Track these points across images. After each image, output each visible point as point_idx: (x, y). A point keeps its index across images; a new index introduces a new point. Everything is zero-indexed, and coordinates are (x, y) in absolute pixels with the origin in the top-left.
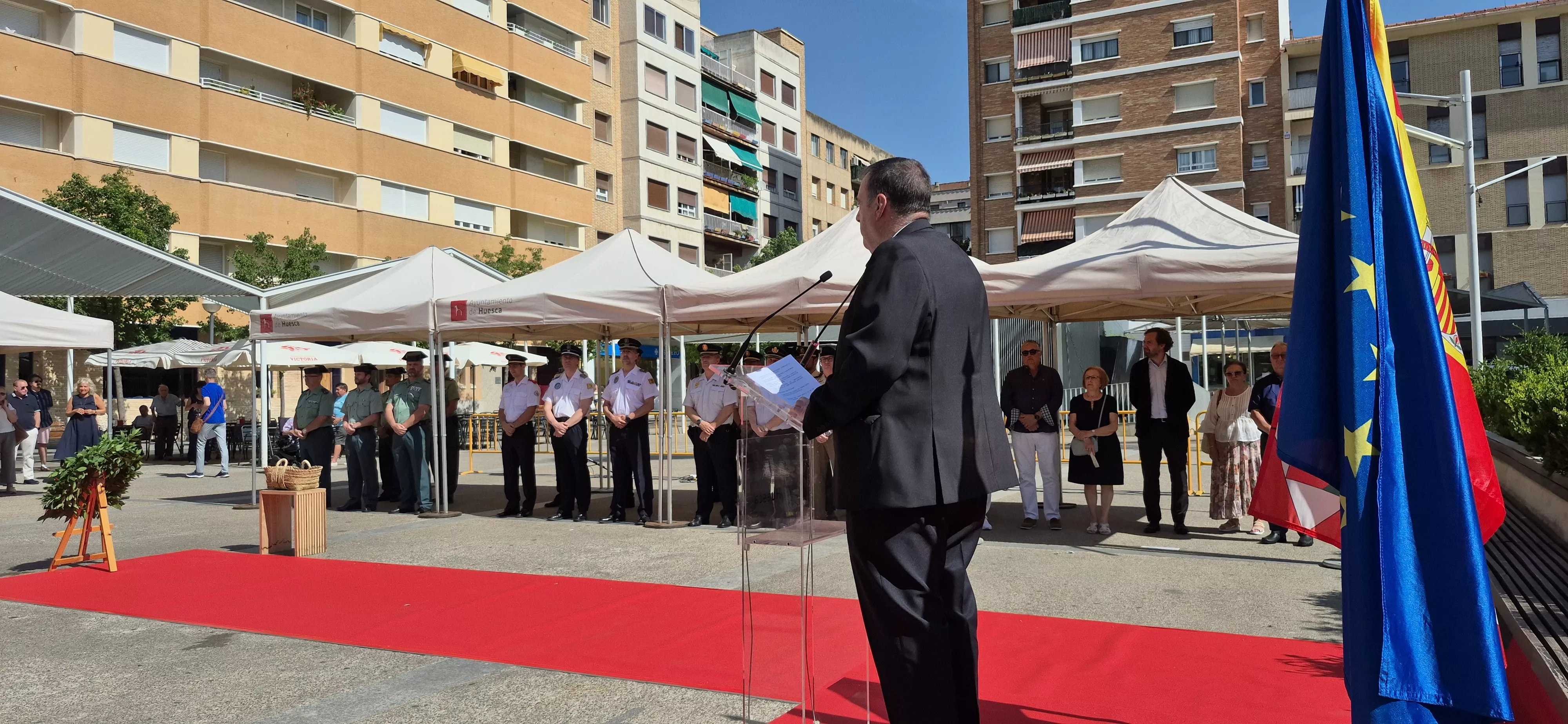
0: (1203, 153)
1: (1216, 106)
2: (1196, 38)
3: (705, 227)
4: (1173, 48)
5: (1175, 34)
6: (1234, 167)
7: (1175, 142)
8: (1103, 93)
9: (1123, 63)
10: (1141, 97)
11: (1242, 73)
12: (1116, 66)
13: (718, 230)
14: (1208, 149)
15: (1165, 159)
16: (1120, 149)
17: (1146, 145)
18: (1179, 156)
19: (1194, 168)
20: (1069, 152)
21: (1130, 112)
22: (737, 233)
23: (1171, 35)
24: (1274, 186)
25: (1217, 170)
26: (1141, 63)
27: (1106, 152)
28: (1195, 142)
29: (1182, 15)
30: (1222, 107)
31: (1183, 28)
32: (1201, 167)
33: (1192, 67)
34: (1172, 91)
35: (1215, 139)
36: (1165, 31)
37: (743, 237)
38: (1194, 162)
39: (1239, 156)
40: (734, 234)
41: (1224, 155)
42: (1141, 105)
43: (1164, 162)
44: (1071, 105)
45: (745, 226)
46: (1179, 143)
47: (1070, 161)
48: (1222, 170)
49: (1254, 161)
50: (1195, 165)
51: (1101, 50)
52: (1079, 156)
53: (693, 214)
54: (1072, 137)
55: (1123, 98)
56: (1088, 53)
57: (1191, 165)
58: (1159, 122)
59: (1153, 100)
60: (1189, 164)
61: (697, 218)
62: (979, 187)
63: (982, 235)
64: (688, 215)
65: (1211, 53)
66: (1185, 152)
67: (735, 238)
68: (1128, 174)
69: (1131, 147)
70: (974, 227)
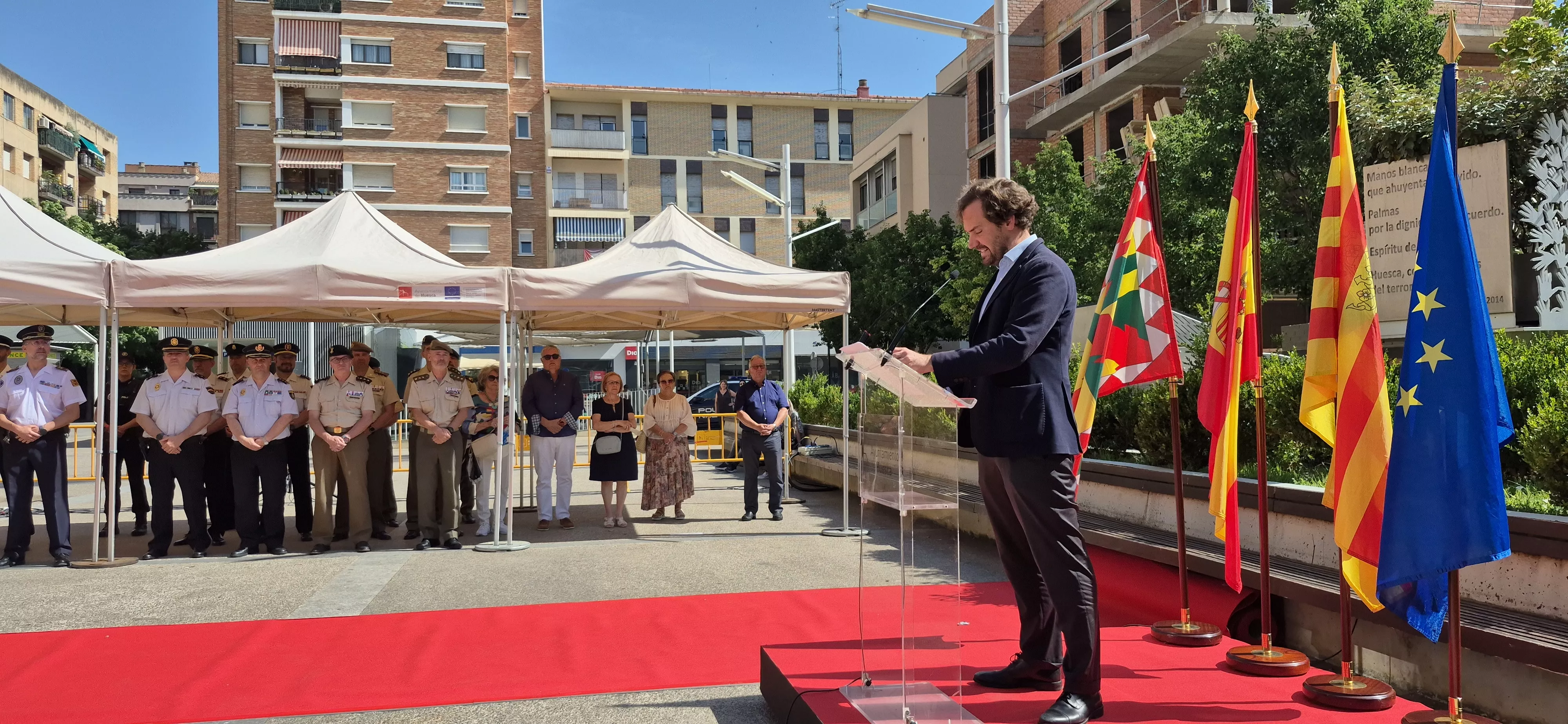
0: (474, 175)
1: (487, 132)
2: (468, 63)
4: (447, 68)
5: (448, 54)
6: (503, 193)
7: (448, 160)
8: (375, 98)
9: (396, 72)
10: (414, 110)
11: (511, 105)
12: (389, 74)
14: (479, 172)
15: (438, 175)
16: (393, 159)
17: (419, 158)
18: (451, 174)
19: (465, 188)
20: (338, 153)
21: (403, 123)
23: (444, 54)
24: (538, 215)
25: (488, 193)
26: (414, 76)
27: (378, 160)
28: (466, 163)
29: (454, 38)
30: (492, 134)
31: (456, 50)
32: (472, 188)
33: (465, 90)
34: (445, 110)
35: (486, 163)
36: (437, 49)
38: (466, 182)
39: (506, 182)
41: (494, 180)
42: (414, 118)
43: (435, 179)
44: (340, 104)
46: (451, 161)
47: (338, 163)
48: (492, 193)
49: (519, 189)
50: (466, 185)
51: (372, 54)
52: (348, 159)
54: (340, 138)
55: (396, 108)
56: (359, 55)
57: (463, 185)
58: (432, 138)
59: (427, 115)
60: (460, 184)
62: (229, 176)
63: (232, 230)
65: (482, 80)
66: (457, 171)
68: (400, 184)
69: (403, 159)
70: (222, 220)
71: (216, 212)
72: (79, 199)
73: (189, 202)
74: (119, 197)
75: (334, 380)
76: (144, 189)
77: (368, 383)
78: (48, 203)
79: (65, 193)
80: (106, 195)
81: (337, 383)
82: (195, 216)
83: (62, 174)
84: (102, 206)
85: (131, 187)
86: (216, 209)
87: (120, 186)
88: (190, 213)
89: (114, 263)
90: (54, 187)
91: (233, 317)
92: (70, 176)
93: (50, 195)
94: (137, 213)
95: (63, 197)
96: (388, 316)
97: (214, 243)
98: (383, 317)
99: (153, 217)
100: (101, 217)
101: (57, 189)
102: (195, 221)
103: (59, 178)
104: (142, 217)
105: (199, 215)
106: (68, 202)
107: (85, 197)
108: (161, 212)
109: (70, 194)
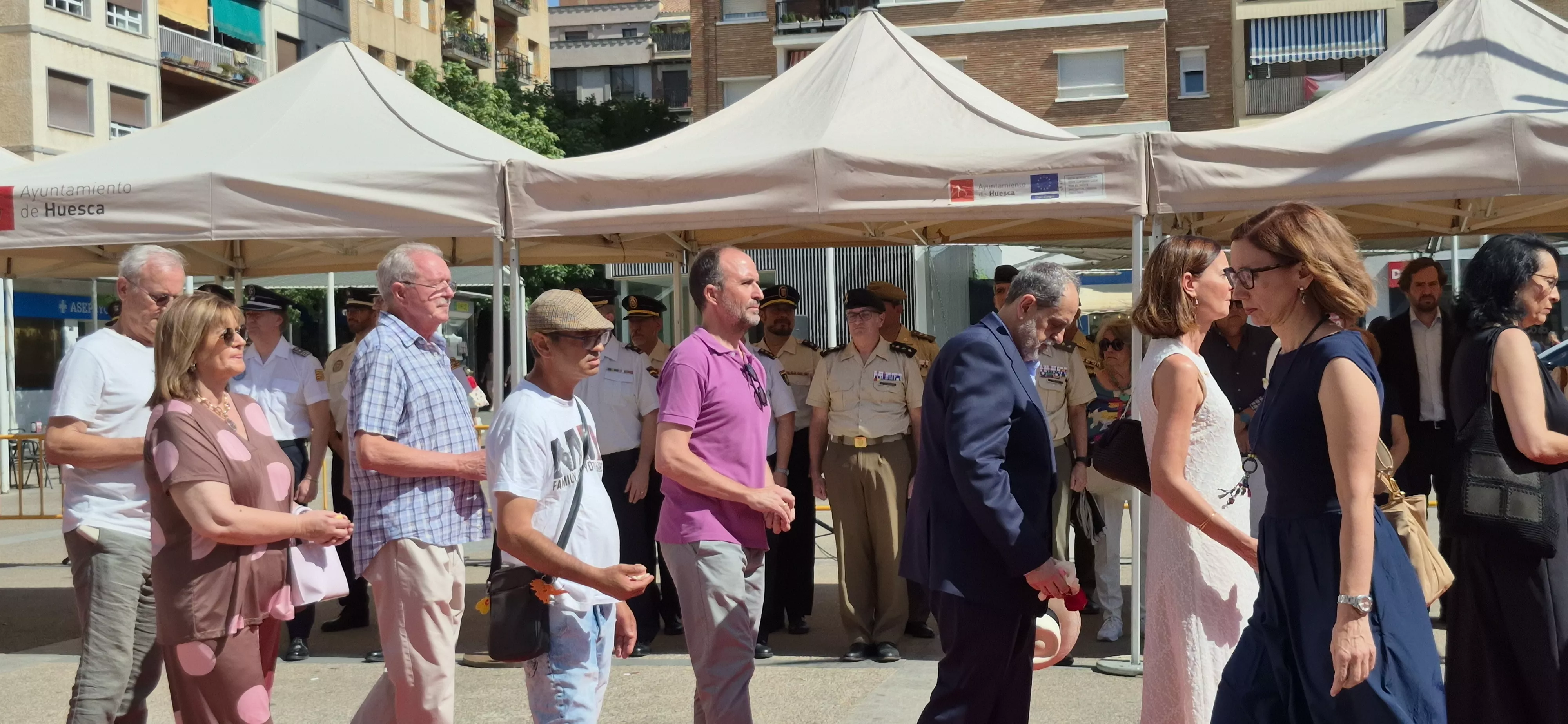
3: (163, 53)
13: (187, 60)
22: (226, 68)
24: (1215, 19)
37: (239, 77)
40: (219, 71)
45: (241, 56)
53: (136, 26)
61: (145, 36)
63: (712, 89)
64: (127, 28)
67: (222, 78)
70: (695, 74)
71: (688, 61)
72: (496, 55)
73: (651, 46)
74: (551, 48)
75: (853, 352)
76: (586, 32)
77: (910, 355)
78: (450, 65)
79: (477, 48)
80: (533, 45)
81: (857, 357)
82: (661, 69)
83: (473, 19)
84: (528, 64)
85: (568, 30)
86: (690, 55)
87: (552, 29)
88: (653, 64)
89: (510, 164)
90: (463, 39)
91: (695, 243)
92: (484, 20)
93: (457, 52)
94: (578, 71)
95: (475, 54)
96: (939, 232)
97: (688, 113)
98: (932, 233)
99: (600, 76)
100: (527, 82)
101: (466, 41)
102: (660, 77)
103: (469, 24)
104: (585, 77)
105: (665, 68)
106: (482, 62)
107: (504, 51)
108: (612, 68)
109: (484, 48)
